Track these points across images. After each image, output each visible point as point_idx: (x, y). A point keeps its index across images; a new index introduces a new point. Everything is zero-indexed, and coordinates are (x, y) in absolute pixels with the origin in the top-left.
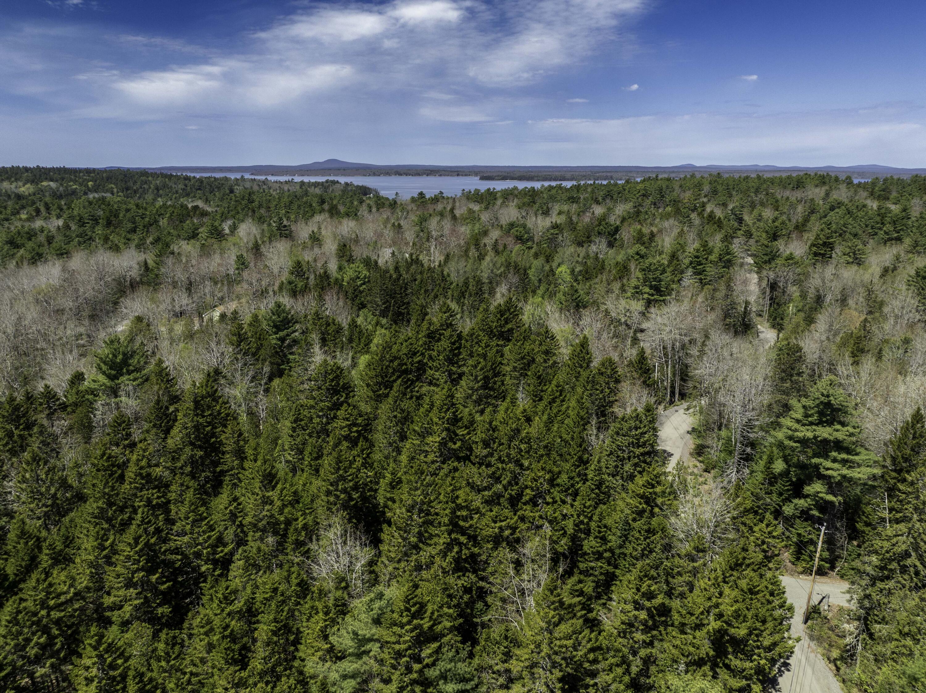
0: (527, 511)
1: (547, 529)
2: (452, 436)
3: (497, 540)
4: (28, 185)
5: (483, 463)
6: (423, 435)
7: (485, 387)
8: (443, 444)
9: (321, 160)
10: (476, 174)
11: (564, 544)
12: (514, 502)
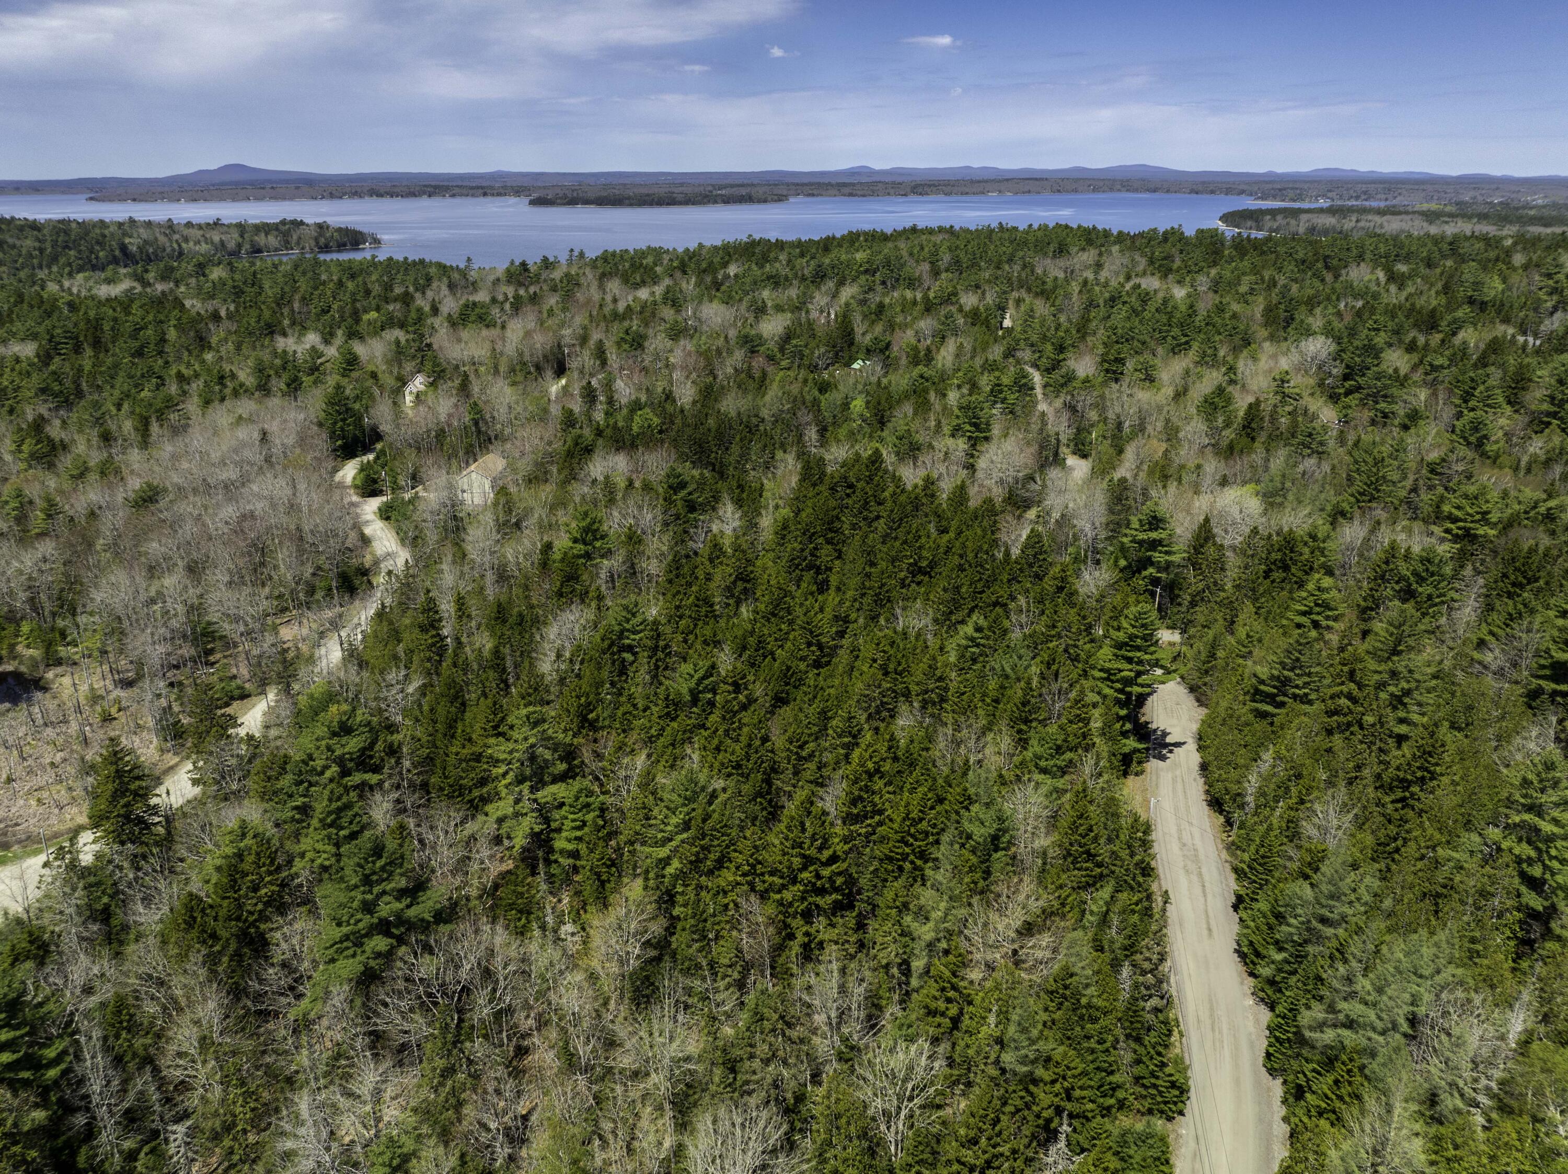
9: (213, 166)
10: (519, 191)
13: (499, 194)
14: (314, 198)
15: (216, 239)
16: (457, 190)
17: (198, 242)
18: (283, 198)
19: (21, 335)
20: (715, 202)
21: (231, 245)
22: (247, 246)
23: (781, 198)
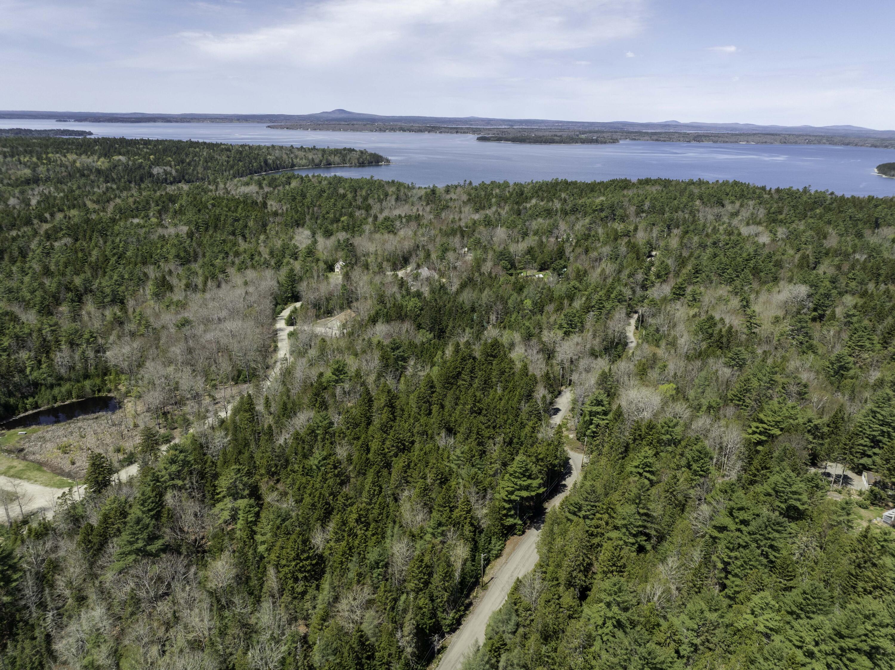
0: (498, 430)
1: (503, 435)
2: (475, 405)
3: (489, 438)
4: (102, 159)
5: (485, 415)
6: (464, 404)
7: (485, 383)
8: (471, 408)
9: (330, 110)
10: (474, 131)
11: (507, 440)
12: (494, 428)
13: (464, 133)
14: (372, 131)
15: (310, 157)
16: (443, 130)
17: (301, 159)
18: (357, 130)
19: (185, 221)
20: (577, 142)
21: (317, 161)
22: (324, 162)
23: (614, 141)
